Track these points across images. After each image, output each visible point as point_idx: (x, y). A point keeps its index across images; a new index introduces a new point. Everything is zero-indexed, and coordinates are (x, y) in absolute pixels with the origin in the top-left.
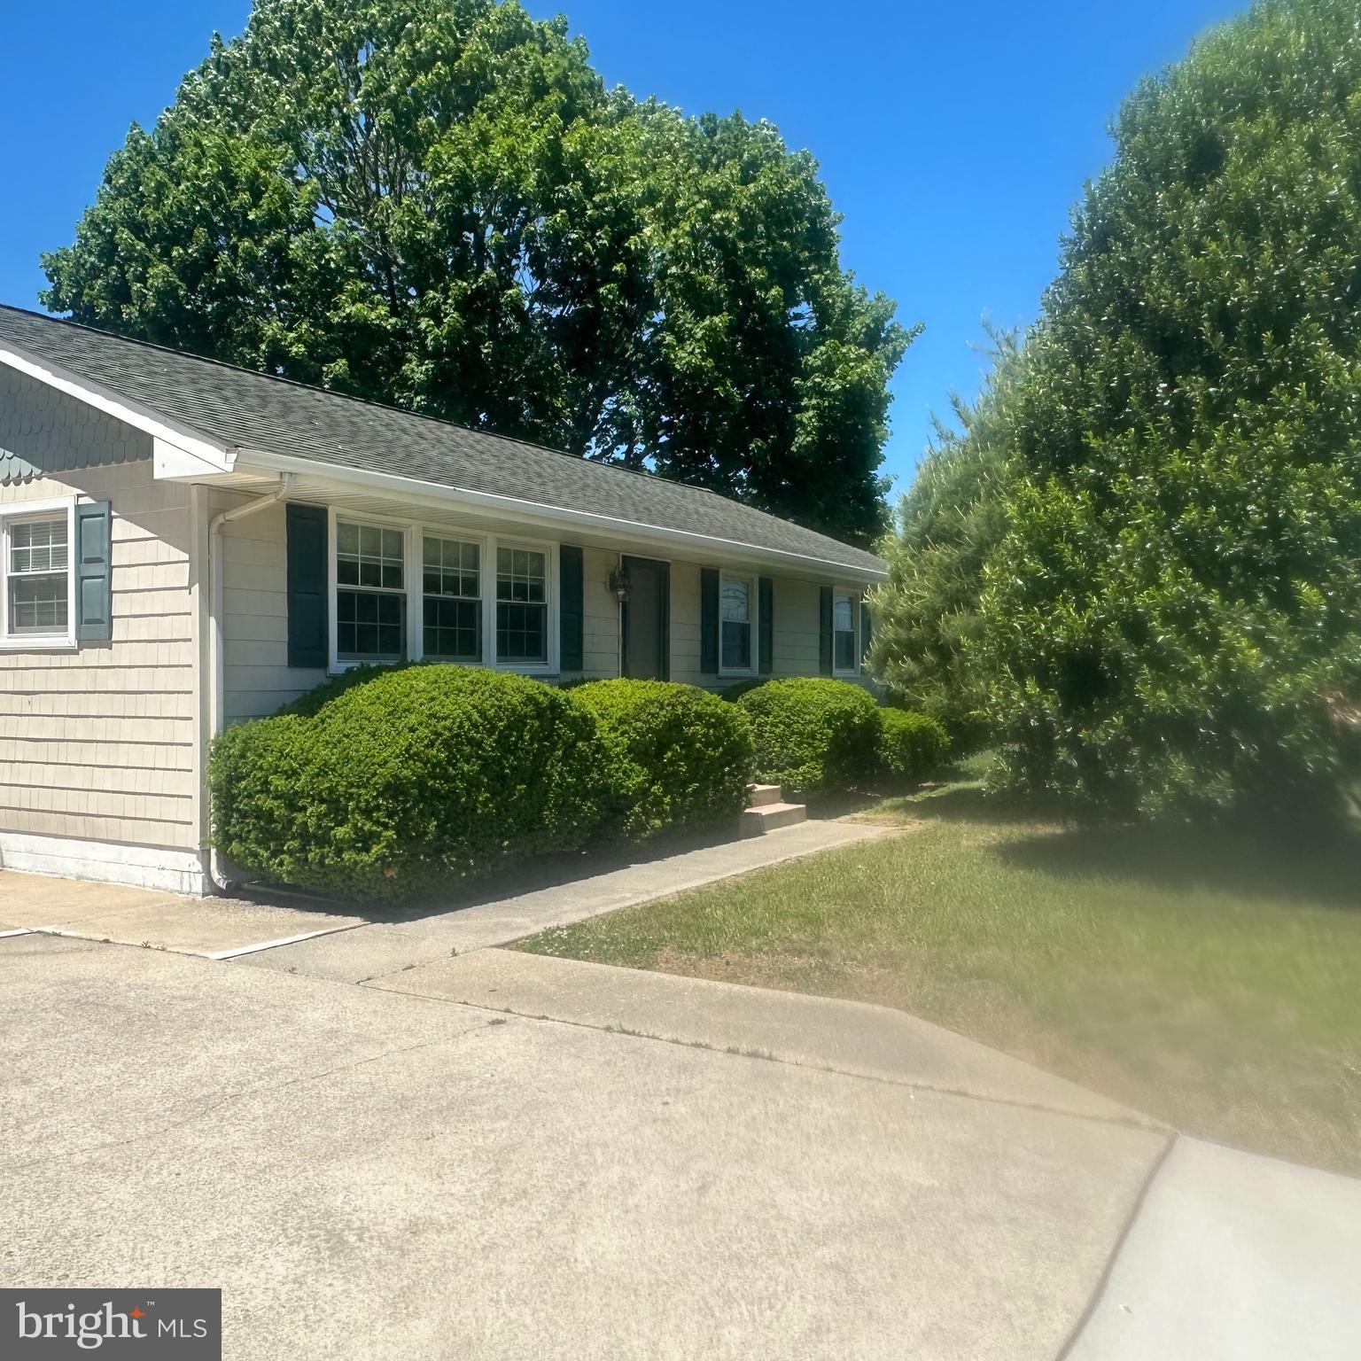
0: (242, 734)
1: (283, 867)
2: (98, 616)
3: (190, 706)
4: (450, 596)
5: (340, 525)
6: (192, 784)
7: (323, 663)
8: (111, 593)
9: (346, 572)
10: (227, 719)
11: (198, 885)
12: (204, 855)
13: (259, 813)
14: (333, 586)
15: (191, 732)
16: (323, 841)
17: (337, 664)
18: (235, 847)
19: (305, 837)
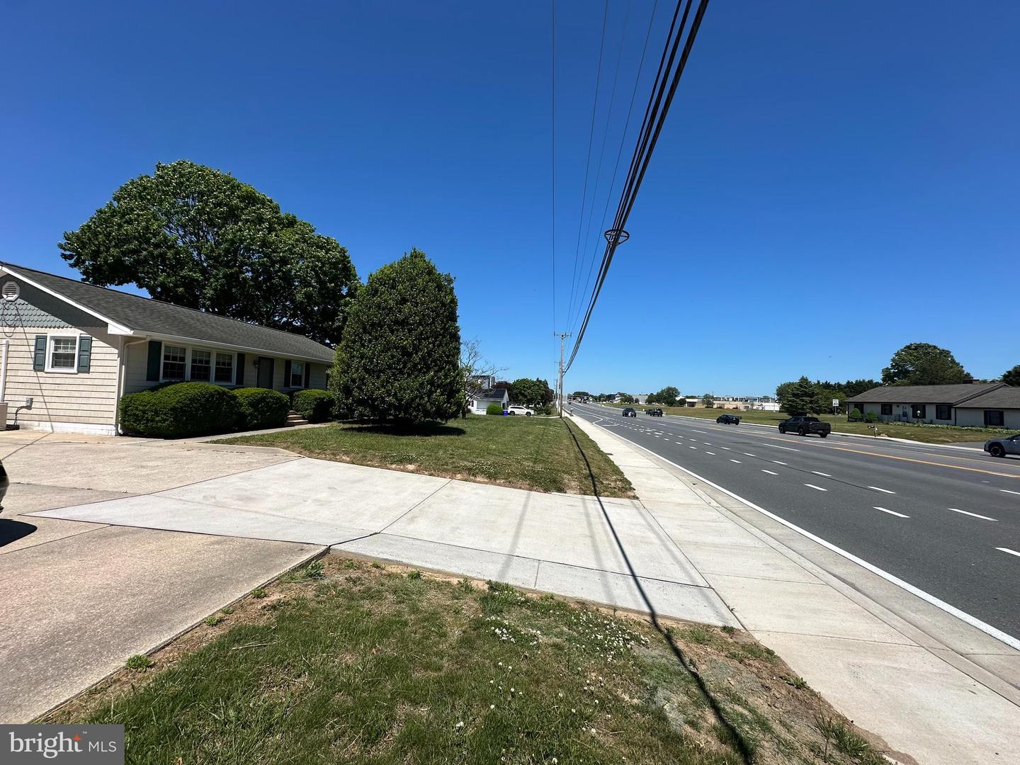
0: (130, 396)
1: (141, 427)
2: (85, 365)
3: (116, 389)
4: (200, 365)
5: (166, 347)
6: (114, 408)
7: (157, 379)
8: (90, 360)
9: (167, 357)
10: (125, 393)
11: (114, 433)
12: (116, 426)
13: (134, 415)
14: (162, 361)
15: (115, 396)
16: (153, 421)
17: (161, 380)
18: (126, 423)
19: (148, 420)
